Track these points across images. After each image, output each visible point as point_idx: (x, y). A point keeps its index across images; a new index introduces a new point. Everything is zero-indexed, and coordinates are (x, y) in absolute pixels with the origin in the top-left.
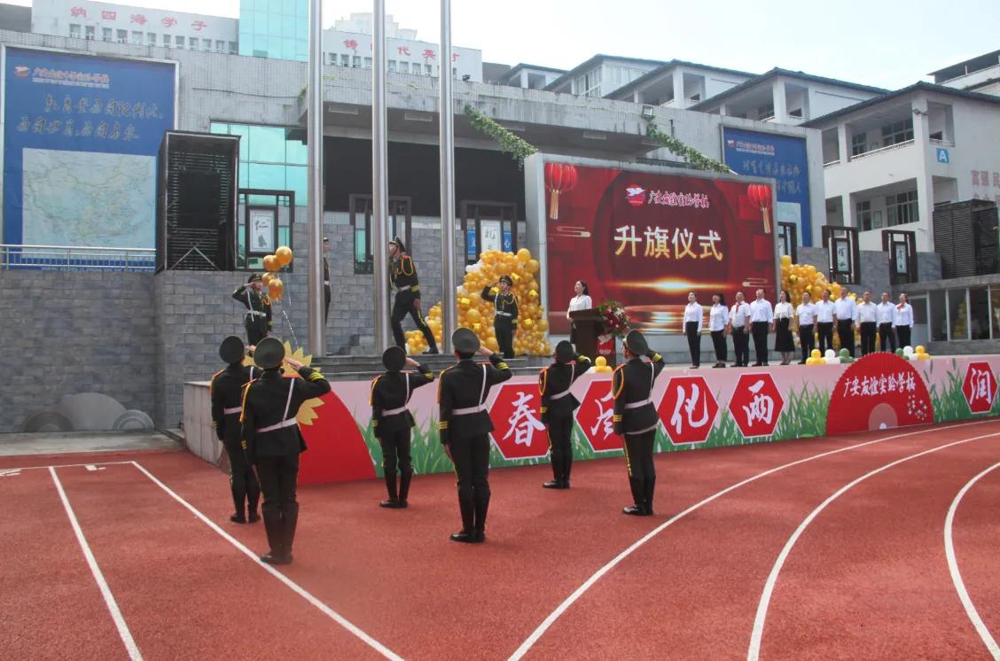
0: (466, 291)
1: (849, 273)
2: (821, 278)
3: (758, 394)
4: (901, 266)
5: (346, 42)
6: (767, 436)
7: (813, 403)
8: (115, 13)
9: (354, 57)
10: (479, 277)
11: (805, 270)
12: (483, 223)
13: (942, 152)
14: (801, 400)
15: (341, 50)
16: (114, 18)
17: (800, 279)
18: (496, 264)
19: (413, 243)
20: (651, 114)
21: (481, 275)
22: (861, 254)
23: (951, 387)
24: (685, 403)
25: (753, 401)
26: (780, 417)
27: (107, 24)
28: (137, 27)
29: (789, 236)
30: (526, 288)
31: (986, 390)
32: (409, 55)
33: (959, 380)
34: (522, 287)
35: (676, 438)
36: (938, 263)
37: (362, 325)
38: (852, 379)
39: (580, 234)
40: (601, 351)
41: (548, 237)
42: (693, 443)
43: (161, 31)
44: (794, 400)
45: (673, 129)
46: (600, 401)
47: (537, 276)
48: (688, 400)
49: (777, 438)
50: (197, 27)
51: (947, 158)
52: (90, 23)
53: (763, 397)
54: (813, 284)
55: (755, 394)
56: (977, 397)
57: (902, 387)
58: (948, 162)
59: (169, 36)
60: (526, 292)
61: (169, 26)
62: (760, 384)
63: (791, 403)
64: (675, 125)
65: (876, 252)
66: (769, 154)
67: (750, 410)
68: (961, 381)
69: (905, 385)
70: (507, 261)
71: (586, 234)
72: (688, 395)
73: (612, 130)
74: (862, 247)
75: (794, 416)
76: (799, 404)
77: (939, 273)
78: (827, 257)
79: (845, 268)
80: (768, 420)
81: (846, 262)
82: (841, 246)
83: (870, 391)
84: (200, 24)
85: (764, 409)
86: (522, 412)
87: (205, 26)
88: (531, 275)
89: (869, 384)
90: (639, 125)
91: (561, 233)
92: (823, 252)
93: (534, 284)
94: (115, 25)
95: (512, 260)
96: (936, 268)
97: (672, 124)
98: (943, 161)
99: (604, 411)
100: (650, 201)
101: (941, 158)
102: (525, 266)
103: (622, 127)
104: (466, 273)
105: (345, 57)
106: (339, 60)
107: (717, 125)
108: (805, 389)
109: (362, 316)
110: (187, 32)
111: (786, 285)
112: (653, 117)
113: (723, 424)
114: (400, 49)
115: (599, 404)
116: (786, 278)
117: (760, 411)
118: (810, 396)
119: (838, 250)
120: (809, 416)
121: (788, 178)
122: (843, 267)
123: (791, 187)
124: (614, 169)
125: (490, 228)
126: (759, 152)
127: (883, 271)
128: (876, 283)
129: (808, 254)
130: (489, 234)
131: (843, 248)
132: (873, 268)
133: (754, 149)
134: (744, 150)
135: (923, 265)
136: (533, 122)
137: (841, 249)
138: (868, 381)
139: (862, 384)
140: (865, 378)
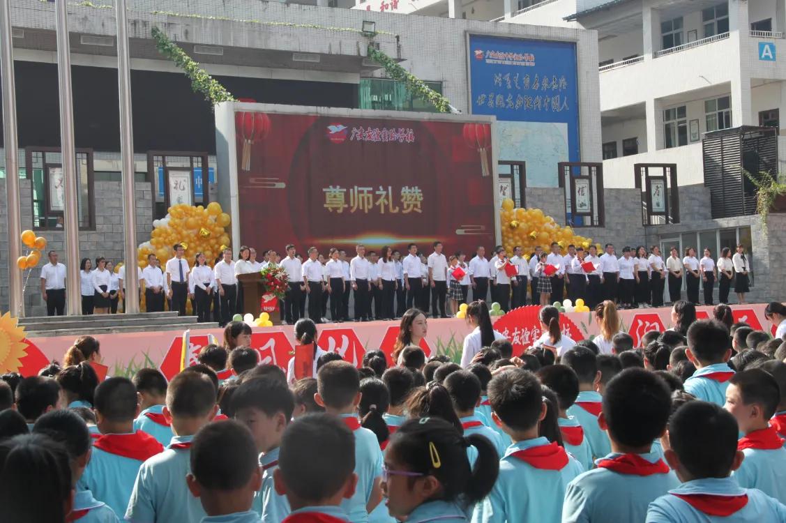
0: (154, 247)
1: (591, 214)
2: (550, 223)
4: (658, 205)
10: (166, 232)
11: (530, 214)
13: (767, 47)
14: (448, 349)
17: (522, 225)
18: (185, 219)
19: (96, 197)
20: (373, 30)
21: (169, 230)
22: (605, 193)
29: (517, 177)
30: (217, 243)
34: (213, 241)
36: (706, 198)
39: (274, 185)
40: (266, 308)
41: (240, 189)
44: (441, 349)
45: (399, 47)
46: (259, 350)
47: (228, 230)
48: (338, 349)
51: (774, 55)
54: (539, 230)
58: (774, 59)
60: (216, 246)
63: (439, 351)
64: (402, 42)
65: (625, 190)
66: (527, 64)
70: (197, 214)
71: (282, 185)
72: (339, 344)
73: (326, 51)
74: (607, 184)
76: (447, 352)
77: (708, 211)
78: (562, 197)
79: (586, 209)
81: (587, 202)
82: (581, 184)
83: (521, 341)
86: (192, 359)
88: (222, 229)
89: (520, 335)
90: (358, 43)
91: (254, 184)
92: (557, 193)
93: (225, 239)
95: (201, 214)
96: (703, 205)
97: (398, 40)
98: (767, 58)
99: (263, 358)
100: (352, 139)
101: (764, 54)
102: (216, 220)
103: (338, 47)
104: (154, 228)
107: (461, 32)
111: (507, 231)
112: (374, 34)
115: (259, 353)
116: (507, 224)
118: (457, 345)
119: (577, 189)
121: (552, 93)
122: (584, 207)
123: (555, 103)
124: (311, 115)
125: (179, 180)
126: (515, 63)
127: (633, 210)
128: (624, 225)
129: (539, 195)
130: (178, 186)
131: (584, 185)
132: (620, 208)
133: (509, 60)
134: (495, 62)
135: (687, 202)
136: (232, 45)
137: (581, 187)
138: (519, 332)
139: (513, 334)
140: (516, 329)
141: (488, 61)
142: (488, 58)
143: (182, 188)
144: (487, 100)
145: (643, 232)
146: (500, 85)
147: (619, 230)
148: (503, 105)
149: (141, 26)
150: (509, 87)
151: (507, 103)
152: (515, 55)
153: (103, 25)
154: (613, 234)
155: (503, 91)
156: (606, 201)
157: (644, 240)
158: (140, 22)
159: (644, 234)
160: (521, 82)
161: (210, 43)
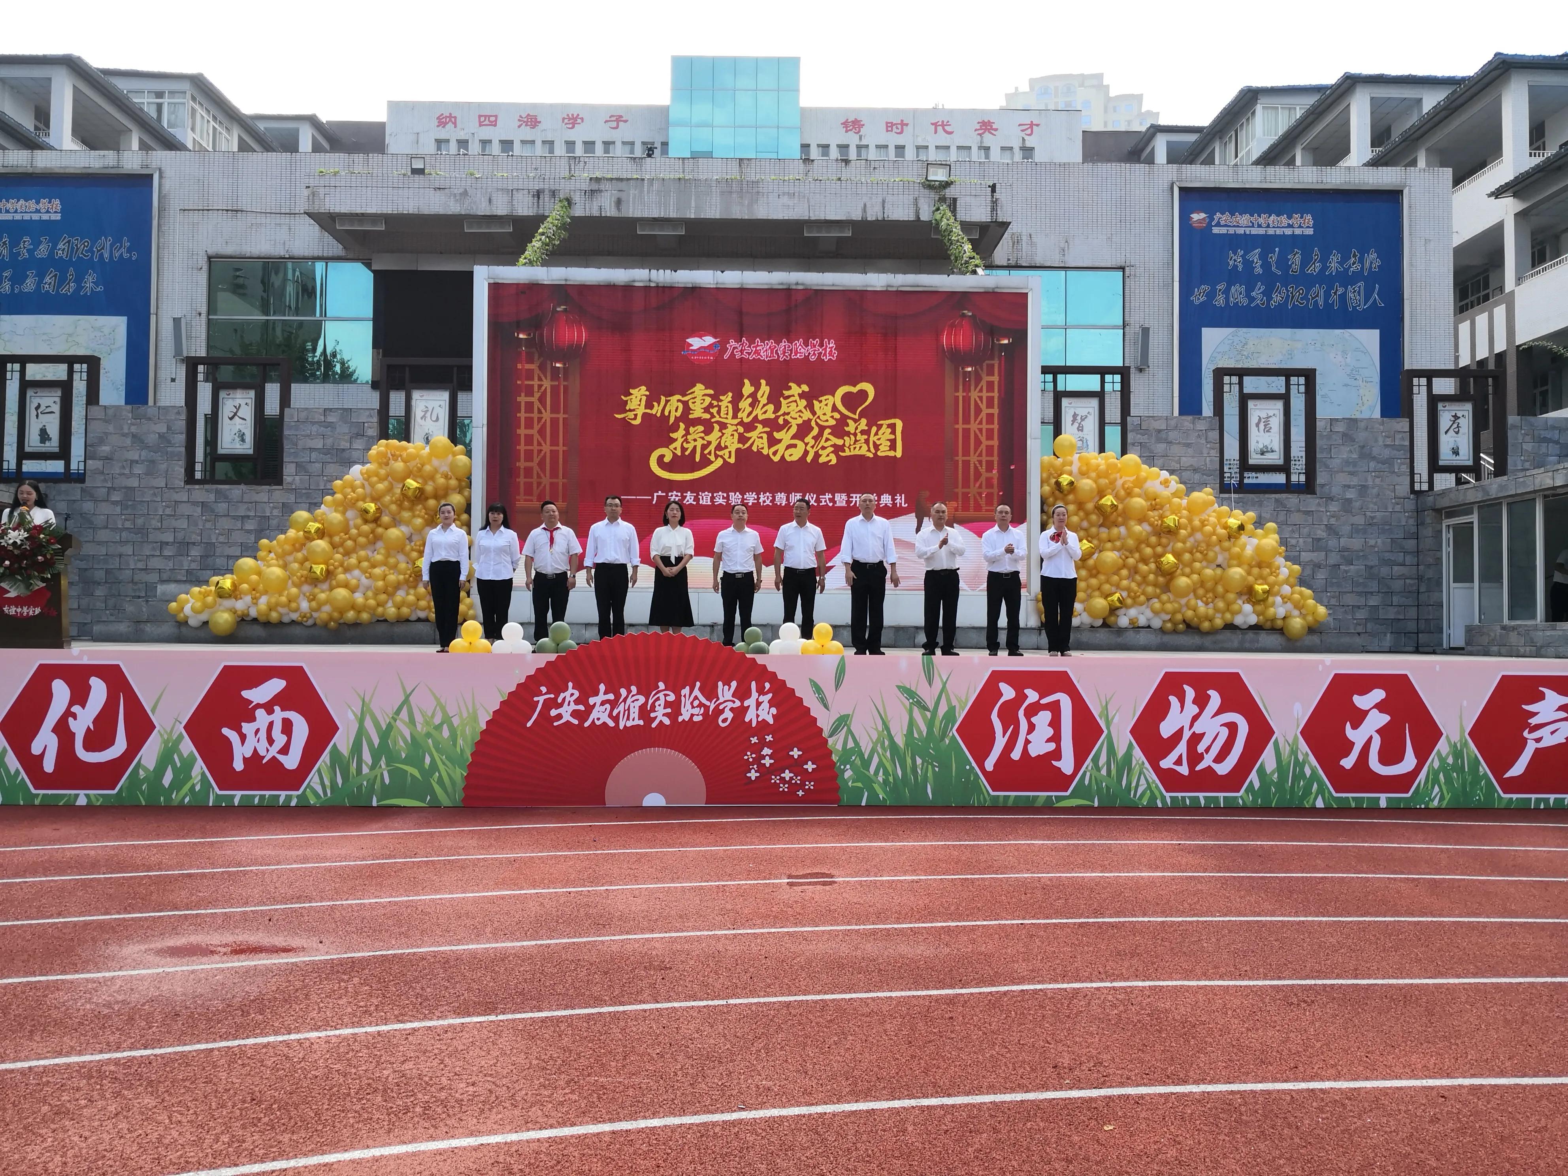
1: (1286, 468)
3: (269, 707)
4: (1455, 452)
5: (845, 124)
6: (283, 794)
7: (428, 735)
8: (496, 116)
9: (859, 147)
12: (416, 395)
14: (390, 727)
15: (836, 137)
16: (494, 124)
20: (945, 178)
22: (1323, 426)
23: (912, 723)
24: (68, 714)
25: (252, 719)
26: (325, 757)
27: (486, 133)
28: (527, 133)
31: (1056, 738)
32: (950, 133)
33: (943, 709)
35: (40, 778)
37: (194, 566)
38: (558, 688)
42: (82, 792)
43: (560, 136)
44: (369, 724)
45: (995, 203)
47: (466, 482)
48: (76, 709)
49: (312, 801)
50: (614, 124)
52: (462, 136)
53: (279, 715)
54: (1125, 494)
55: (258, 706)
56: (1016, 755)
57: (728, 715)
59: (574, 143)
61: (573, 127)
62: (276, 685)
63: (361, 732)
64: (1001, 194)
66: (1298, 232)
67: (243, 738)
68: (952, 710)
69: (739, 713)
72: (80, 696)
73: (857, 215)
75: (367, 757)
76: (385, 735)
78: (1214, 433)
79: (1274, 458)
80: (291, 762)
81: (1277, 446)
83: (616, 719)
84: (617, 118)
85: (280, 739)
87: (626, 121)
88: (454, 483)
89: (612, 703)
92: (1202, 425)
94: (496, 134)
97: (993, 192)
103: (879, 209)
105: (843, 148)
106: (834, 153)
107: (1164, 185)
108: (406, 701)
109: (195, 552)
110: (598, 133)
112: (947, 184)
113: (165, 759)
114: (935, 125)
116: (1051, 481)
117: (271, 741)
118: (418, 718)
120: (415, 759)
121: (1347, 279)
122: (1268, 456)
123: (1355, 297)
124: (637, 284)
125: (431, 405)
126: (1271, 232)
127: (1389, 462)
128: (1363, 489)
129: (1159, 431)
130: (428, 415)
131: (1271, 413)
132: (1355, 456)
133: (1260, 226)
134: (1231, 231)
135: (1528, 447)
136: (693, 216)
137: (1263, 415)
138: (611, 696)
139: (592, 701)
140: (602, 687)
141: (1216, 230)
142: (1218, 225)
143: (434, 418)
144: (1211, 295)
145: (1410, 505)
146: (1240, 269)
147: (1349, 501)
148: (1245, 302)
149: (547, 199)
150: (1258, 270)
151: (1251, 299)
152: (1272, 218)
153: (490, 201)
154: (1334, 507)
155: (1247, 278)
156: (1319, 442)
157: (1412, 522)
158: (547, 192)
159: (1413, 507)
160: (1283, 262)
161: (656, 215)
